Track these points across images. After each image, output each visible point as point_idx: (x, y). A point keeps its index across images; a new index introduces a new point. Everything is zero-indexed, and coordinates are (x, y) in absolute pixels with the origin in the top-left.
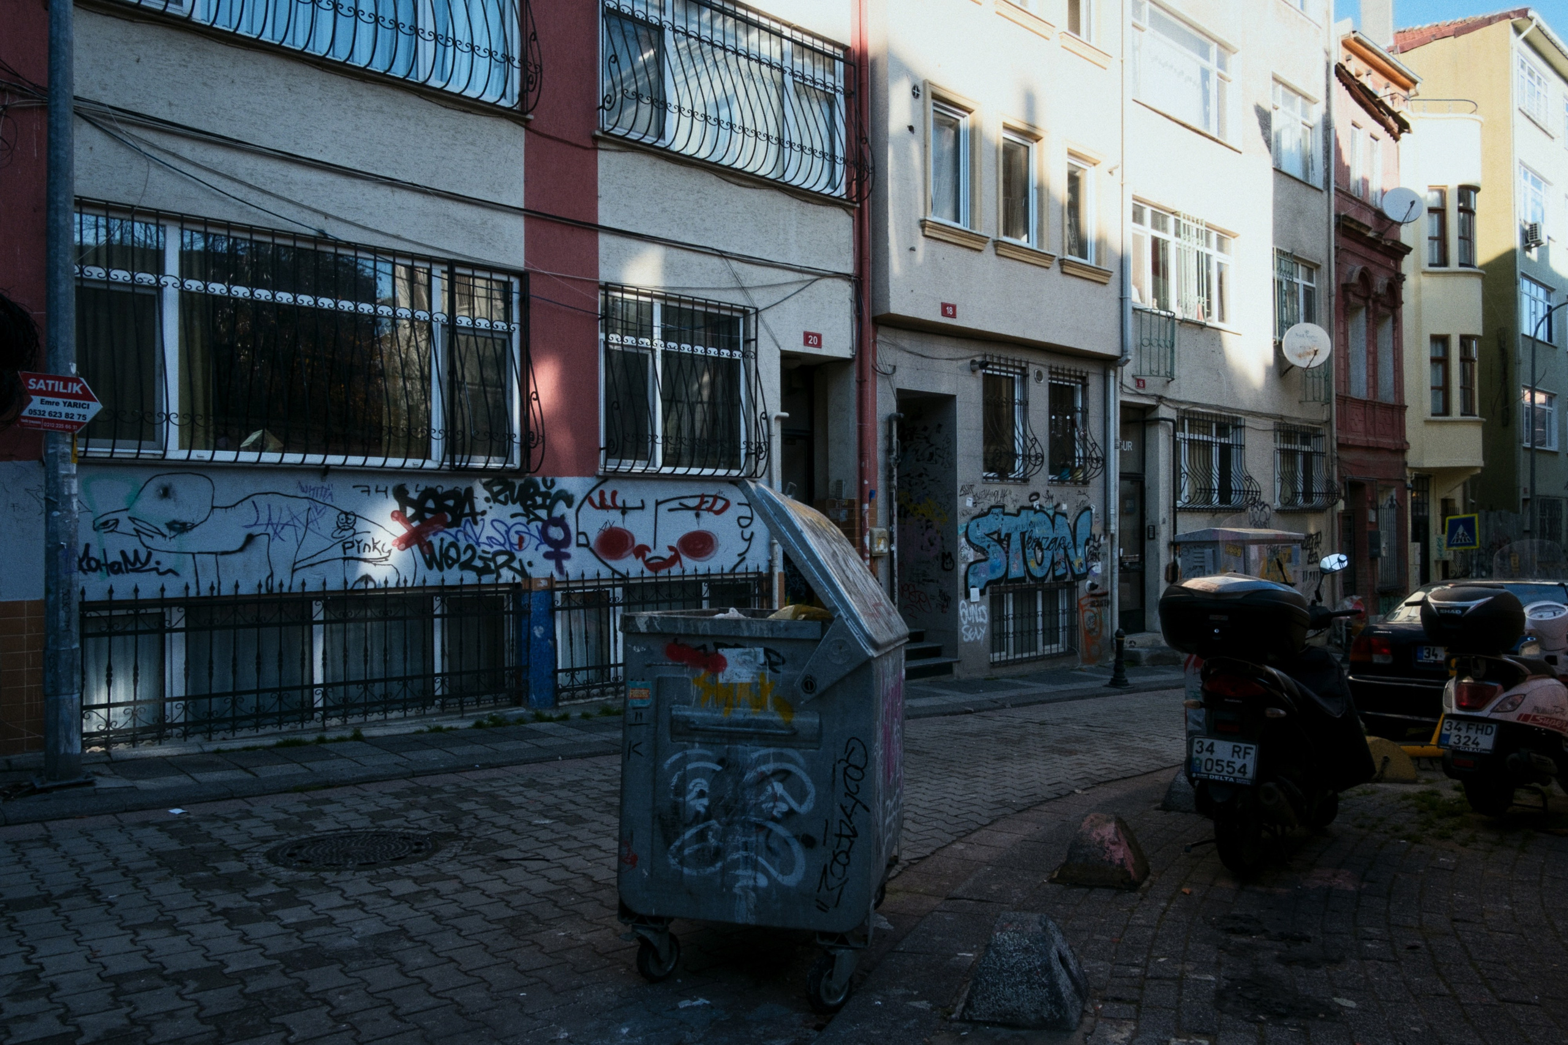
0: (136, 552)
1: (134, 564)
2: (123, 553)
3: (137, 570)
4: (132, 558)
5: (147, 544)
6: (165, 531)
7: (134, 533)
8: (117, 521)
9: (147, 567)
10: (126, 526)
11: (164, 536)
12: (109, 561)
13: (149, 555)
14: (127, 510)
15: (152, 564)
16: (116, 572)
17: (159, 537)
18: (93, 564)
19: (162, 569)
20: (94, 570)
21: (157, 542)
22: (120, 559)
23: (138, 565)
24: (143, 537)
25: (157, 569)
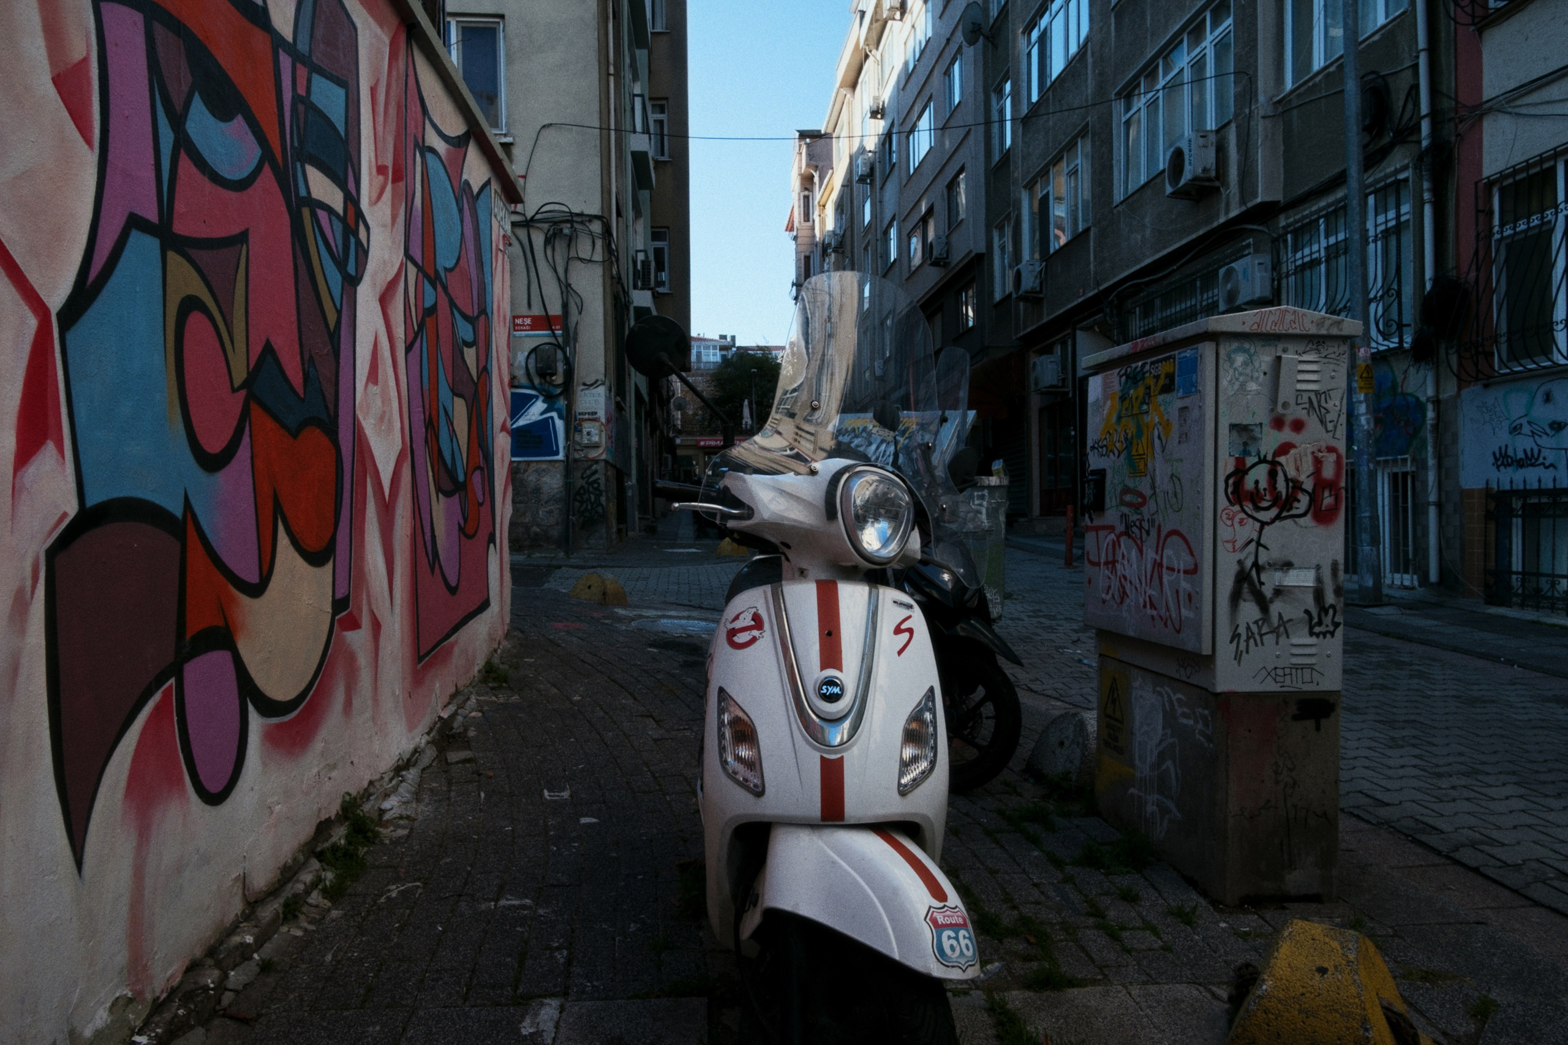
0: (1532, 450)
1: (1530, 460)
2: (1525, 451)
3: (1532, 465)
4: (1529, 453)
5: (1539, 443)
6: (1548, 430)
7: (1530, 434)
8: (1521, 425)
9: (1538, 463)
10: (1526, 429)
11: (1548, 435)
12: (1518, 458)
13: (1540, 451)
14: (1526, 415)
15: (1541, 460)
16: (1522, 466)
17: (1545, 437)
18: (1510, 460)
19: (1547, 463)
20: (1509, 465)
21: (1544, 441)
22: (1523, 456)
23: (1533, 461)
24: (1536, 437)
25: (1543, 464)
